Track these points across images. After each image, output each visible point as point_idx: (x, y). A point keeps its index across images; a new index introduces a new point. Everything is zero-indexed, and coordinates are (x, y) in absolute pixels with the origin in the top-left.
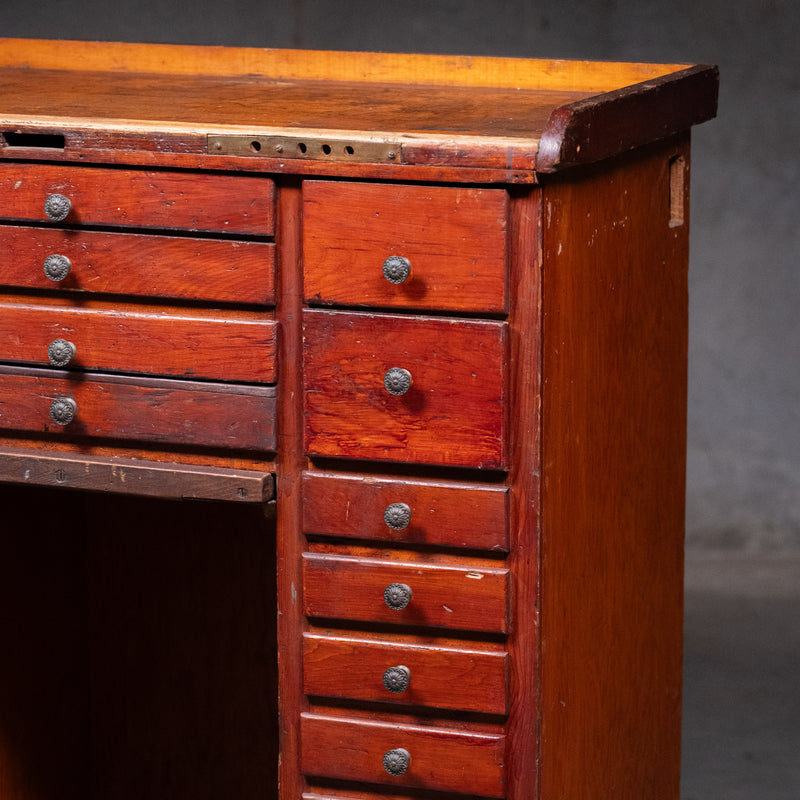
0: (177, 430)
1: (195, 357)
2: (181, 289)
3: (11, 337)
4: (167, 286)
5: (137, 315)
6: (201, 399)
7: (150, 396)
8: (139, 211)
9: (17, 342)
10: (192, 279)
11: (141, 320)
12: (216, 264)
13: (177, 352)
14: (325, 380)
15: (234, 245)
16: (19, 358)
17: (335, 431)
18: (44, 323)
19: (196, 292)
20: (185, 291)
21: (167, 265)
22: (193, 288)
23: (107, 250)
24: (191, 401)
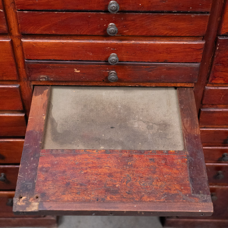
0: (158, 79)
1: (168, 56)
2: (166, 33)
3: (88, 53)
4: (160, 32)
5: (144, 42)
6: (169, 69)
7: (148, 69)
8: (150, 5)
9: (91, 54)
10: (171, 29)
11: (146, 45)
12: (183, 23)
13: (161, 54)
14: (224, 61)
15: (192, 16)
16: (92, 59)
17: (223, 76)
18: (103, 47)
19: (172, 34)
20: (167, 34)
21: (160, 25)
22: (171, 32)
23: (133, 20)
24: (165, 69)
